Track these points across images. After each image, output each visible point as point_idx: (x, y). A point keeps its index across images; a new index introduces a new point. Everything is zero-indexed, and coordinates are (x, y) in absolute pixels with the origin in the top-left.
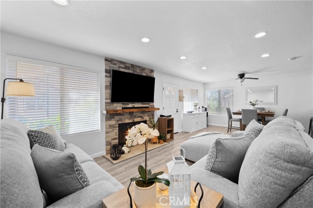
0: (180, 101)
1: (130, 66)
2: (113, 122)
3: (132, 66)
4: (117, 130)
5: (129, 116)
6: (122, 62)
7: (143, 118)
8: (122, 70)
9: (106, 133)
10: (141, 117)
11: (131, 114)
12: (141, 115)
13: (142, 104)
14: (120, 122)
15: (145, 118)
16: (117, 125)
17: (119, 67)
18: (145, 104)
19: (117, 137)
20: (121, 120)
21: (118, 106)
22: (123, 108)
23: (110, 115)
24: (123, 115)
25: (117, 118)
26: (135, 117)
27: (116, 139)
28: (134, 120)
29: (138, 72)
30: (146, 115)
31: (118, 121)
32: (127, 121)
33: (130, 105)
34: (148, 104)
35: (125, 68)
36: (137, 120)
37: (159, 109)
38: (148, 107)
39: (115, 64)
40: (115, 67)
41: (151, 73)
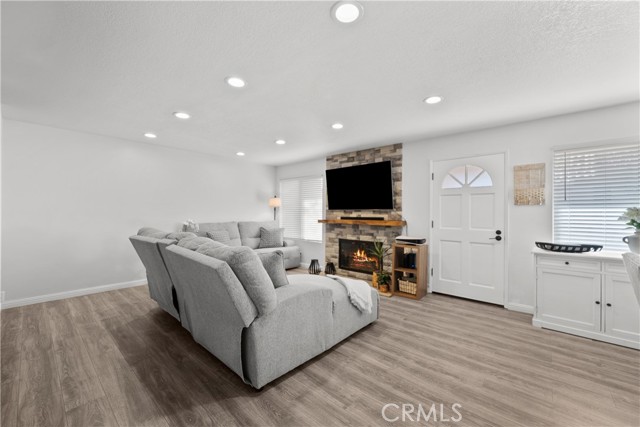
1: (354, 155)
2: (333, 235)
3: (358, 153)
4: (337, 247)
5: (352, 230)
6: (343, 155)
7: (375, 238)
8: (344, 165)
9: (327, 246)
10: (372, 235)
11: (355, 227)
12: (372, 231)
13: (374, 212)
14: (340, 237)
15: (378, 238)
16: (337, 240)
17: (341, 162)
18: (380, 213)
19: (338, 255)
20: (341, 233)
21: (338, 215)
22: (342, 218)
23: (330, 226)
24: (344, 227)
25: (337, 230)
26: (361, 234)
27: (335, 257)
28: (359, 238)
29: (367, 160)
30: (381, 232)
31: (338, 235)
32: (350, 237)
33: (354, 214)
34: (387, 213)
35: (348, 161)
36: (364, 238)
37: (405, 223)
38: (382, 219)
39: (336, 161)
40: (336, 165)
41: (395, 151)
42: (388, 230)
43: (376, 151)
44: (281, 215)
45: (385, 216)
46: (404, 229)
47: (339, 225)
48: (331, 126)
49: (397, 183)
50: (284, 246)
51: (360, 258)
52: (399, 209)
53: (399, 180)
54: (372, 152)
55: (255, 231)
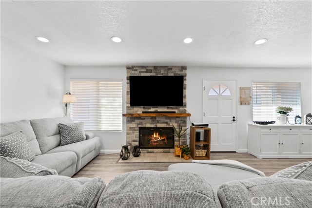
0: (241, 104)
1: (153, 69)
2: (133, 125)
3: (155, 68)
4: (137, 133)
5: (150, 121)
6: (143, 67)
7: (169, 125)
8: (143, 75)
9: (127, 134)
10: (166, 123)
11: (153, 118)
12: (166, 121)
13: (168, 108)
14: (140, 126)
15: (171, 124)
16: (138, 128)
17: (140, 72)
18: (172, 108)
19: (138, 139)
20: (141, 123)
21: (139, 110)
22: (143, 112)
23: (130, 118)
24: (144, 119)
25: (137, 121)
26: (158, 122)
27: (136, 141)
28: (156, 126)
29: (162, 73)
30: (173, 121)
31: (138, 124)
32: (148, 126)
33: (152, 110)
34: (177, 108)
35: (146, 72)
36: (159, 125)
37: (189, 115)
38: (174, 112)
39: (136, 70)
40: (136, 74)
41: (182, 70)
42: (177, 119)
43: (169, 68)
44: (70, 110)
45: (176, 111)
46: (188, 118)
47: (139, 117)
48: (183, 40)
51: (156, 138)
52: (185, 106)
53: (185, 89)
54: (166, 69)
55: (54, 128)
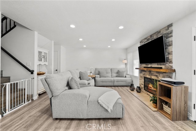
1: (150, 37)
2: (142, 75)
5: (148, 73)
6: (145, 39)
7: (158, 78)
9: (140, 79)
10: (157, 76)
11: (150, 72)
12: (157, 74)
13: (158, 64)
14: (144, 76)
16: (143, 77)
17: (145, 42)
18: (160, 65)
19: (143, 84)
20: (145, 74)
21: (144, 65)
23: (141, 71)
24: (146, 72)
25: (143, 73)
26: (152, 75)
28: (151, 77)
30: (161, 75)
31: (143, 75)
32: (148, 76)
34: (164, 65)
35: (147, 41)
36: (153, 77)
37: (174, 71)
38: (161, 68)
39: (143, 42)
41: (168, 29)
42: (164, 74)
43: (159, 32)
45: (163, 67)
47: (144, 71)
48: (119, 27)
49: (169, 47)
50: (125, 77)
51: (151, 87)
52: (171, 62)
53: (171, 45)
54: (157, 33)
55: (116, 71)
